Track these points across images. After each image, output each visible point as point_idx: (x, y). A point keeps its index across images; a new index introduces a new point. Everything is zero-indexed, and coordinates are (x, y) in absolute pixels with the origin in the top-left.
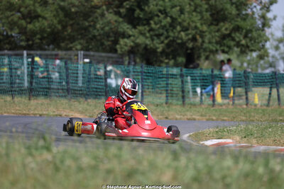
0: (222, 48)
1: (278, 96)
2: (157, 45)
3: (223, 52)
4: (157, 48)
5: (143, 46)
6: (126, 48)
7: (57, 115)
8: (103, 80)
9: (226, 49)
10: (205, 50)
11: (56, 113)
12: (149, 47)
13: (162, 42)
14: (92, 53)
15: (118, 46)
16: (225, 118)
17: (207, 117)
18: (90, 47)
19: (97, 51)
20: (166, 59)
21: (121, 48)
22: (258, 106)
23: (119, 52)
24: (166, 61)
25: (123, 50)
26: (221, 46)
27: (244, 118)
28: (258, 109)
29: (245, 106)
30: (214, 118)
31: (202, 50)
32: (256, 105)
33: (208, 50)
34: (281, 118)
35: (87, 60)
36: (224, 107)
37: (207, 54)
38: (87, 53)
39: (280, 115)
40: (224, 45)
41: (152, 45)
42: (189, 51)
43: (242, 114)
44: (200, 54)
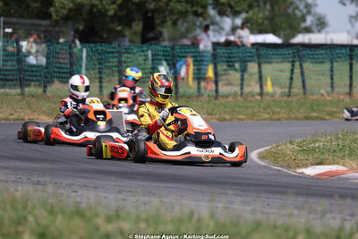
0: (195, 9)
1: (303, 82)
2: (107, 7)
3: (196, 14)
4: (107, 11)
5: (88, 7)
6: (64, 12)
7: (17, 119)
8: (68, 66)
9: (200, 10)
10: (172, 12)
11: (15, 116)
12: (95, 10)
13: (114, 3)
14: (14, 20)
15: (52, 9)
16: (241, 117)
17: (217, 116)
18: (12, 11)
19: (21, 16)
20: (118, 26)
21: (57, 12)
22: (277, 96)
23: (54, 17)
24: (119, 28)
25: (60, 14)
26: (193, 6)
27: (267, 116)
28: (280, 102)
29: (259, 98)
30: (227, 117)
31: (167, 13)
32: (272, 95)
33: (176, 11)
34: (315, 115)
35: (9, 30)
36: (230, 99)
37: (175, 17)
38: (8, 19)
39: (313, 110)
40: (198, 4)
41: (100, 7)
42: (150, 15)
43: (262, 110)
44: (165, 17)
